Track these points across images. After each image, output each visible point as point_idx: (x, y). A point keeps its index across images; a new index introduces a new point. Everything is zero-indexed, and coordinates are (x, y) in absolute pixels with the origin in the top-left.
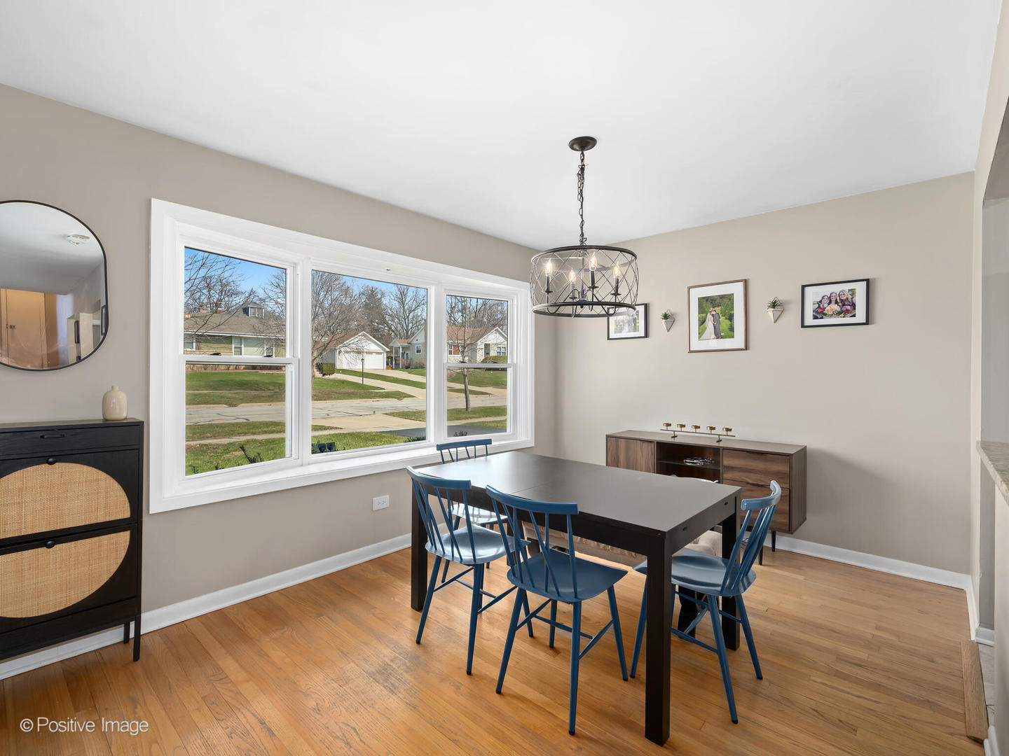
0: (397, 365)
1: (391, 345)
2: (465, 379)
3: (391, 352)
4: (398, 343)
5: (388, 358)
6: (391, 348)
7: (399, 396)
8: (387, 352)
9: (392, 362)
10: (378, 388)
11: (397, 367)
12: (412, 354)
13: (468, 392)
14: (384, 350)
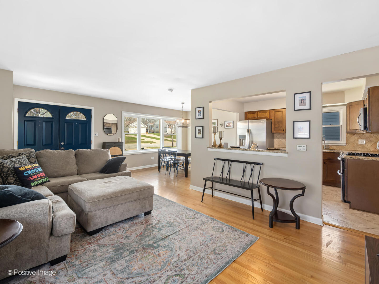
0: (150, 132)
1: (147, 125)
2: (172, 137)
3: (148, 127)
4: (150, 124)
5: (146, 129)
6: (147, 126)
7: (151, 142)
8: (146, 127)
9: (148, 131)
10: (143, 140)
11: (150, 133)
12: (155, 128)
13: (173, 141)
14: (145, 127)
